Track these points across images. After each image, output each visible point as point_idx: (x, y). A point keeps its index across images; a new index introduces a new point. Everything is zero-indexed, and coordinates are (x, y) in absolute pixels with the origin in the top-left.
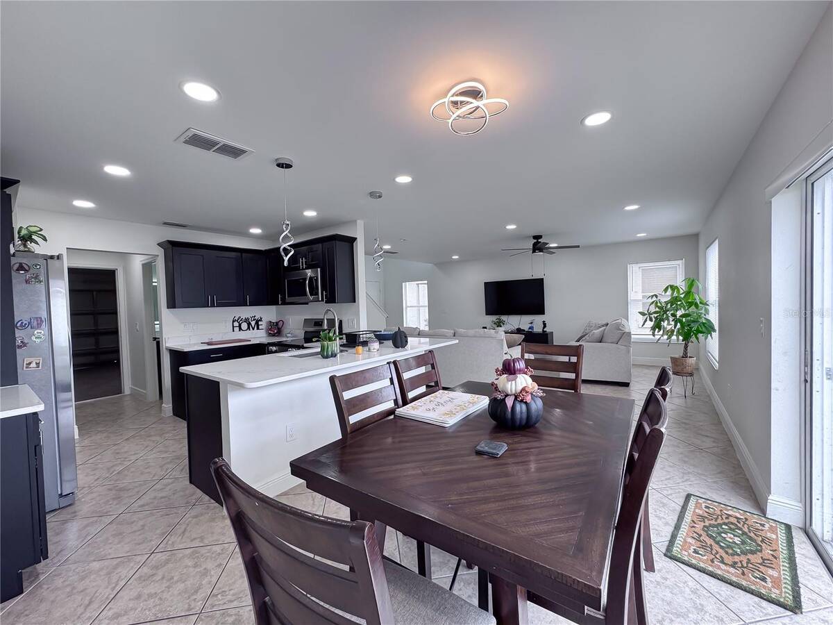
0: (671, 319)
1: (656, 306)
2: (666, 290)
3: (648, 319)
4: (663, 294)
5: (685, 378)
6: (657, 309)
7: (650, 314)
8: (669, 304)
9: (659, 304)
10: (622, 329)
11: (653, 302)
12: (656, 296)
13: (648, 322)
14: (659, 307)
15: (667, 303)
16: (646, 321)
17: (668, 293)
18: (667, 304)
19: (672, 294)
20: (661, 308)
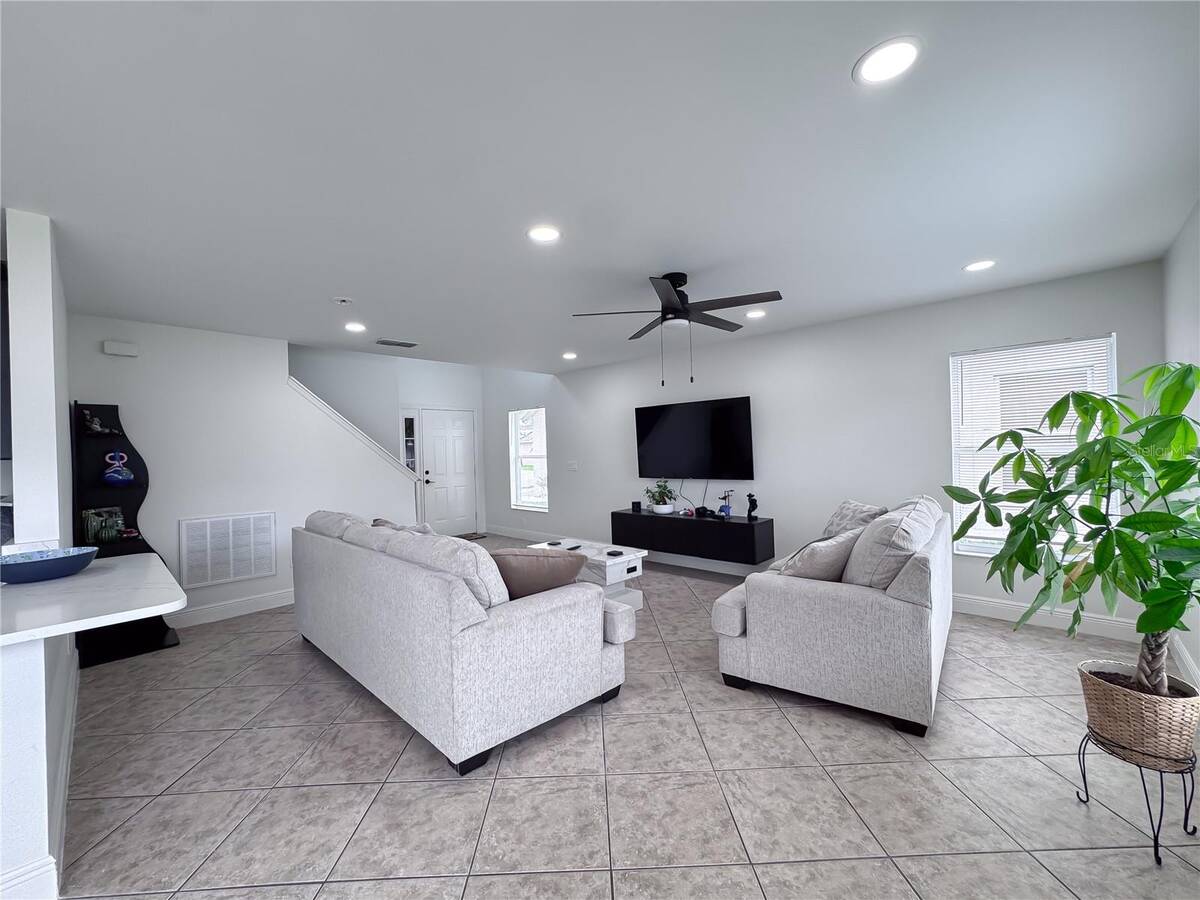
0: (1082, 529)
1: (1021, 474)
2: (1056, 414)
3: (981, 516)
4: (1045, 431)
5: (1152, 776)
6: (1023, 485)
7: (990, 498)
8: (1072, 472)
9: (1029, 468)
10: (901, 543)
11: (1007, 459)
12: (1016, 438)
13: (981, 525)
14: (1029, 478)
15: (1061, 464)
16: (971, 521)
17: (1063, 430)
18: (1063, 470)
19: (1084, 429)
20: (1039, 481)
